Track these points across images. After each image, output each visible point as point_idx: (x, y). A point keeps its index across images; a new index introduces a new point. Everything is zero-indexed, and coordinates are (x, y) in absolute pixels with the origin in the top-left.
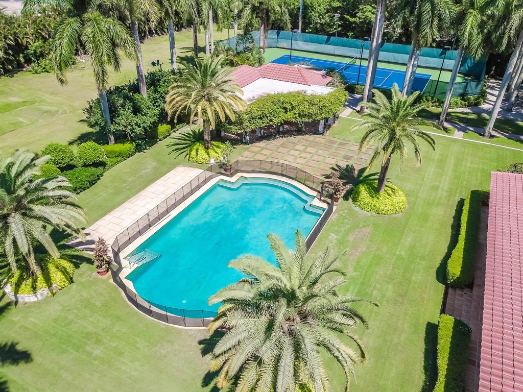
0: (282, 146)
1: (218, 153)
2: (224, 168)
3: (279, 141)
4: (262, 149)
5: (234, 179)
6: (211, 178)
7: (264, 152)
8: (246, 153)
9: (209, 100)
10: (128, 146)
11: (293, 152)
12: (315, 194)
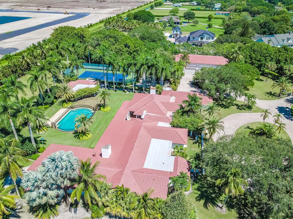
0: (85, 100)
1: (70, 104)
2: (72, 107)
3: (84, 99)
4: (80, 102)
5: (74, 109)
6: (69, 110)
7: (81, 103)
8: (76, 104)
9: (66, 93)
10: (48, 106)
11: (88, 102)
12: (92, 110)
